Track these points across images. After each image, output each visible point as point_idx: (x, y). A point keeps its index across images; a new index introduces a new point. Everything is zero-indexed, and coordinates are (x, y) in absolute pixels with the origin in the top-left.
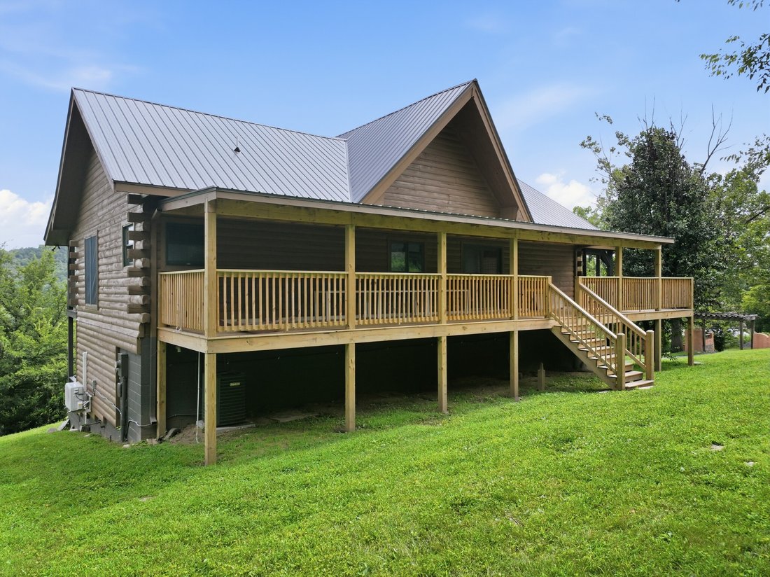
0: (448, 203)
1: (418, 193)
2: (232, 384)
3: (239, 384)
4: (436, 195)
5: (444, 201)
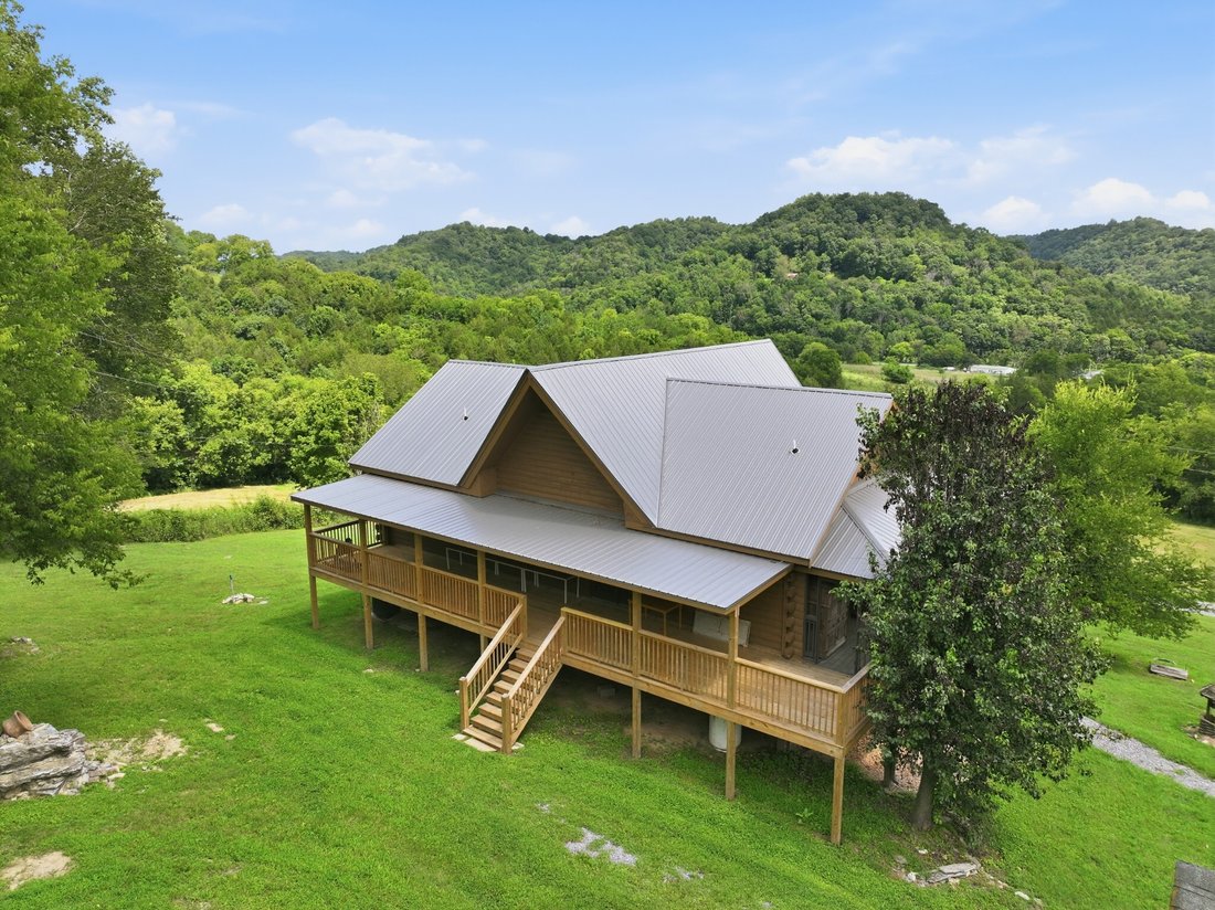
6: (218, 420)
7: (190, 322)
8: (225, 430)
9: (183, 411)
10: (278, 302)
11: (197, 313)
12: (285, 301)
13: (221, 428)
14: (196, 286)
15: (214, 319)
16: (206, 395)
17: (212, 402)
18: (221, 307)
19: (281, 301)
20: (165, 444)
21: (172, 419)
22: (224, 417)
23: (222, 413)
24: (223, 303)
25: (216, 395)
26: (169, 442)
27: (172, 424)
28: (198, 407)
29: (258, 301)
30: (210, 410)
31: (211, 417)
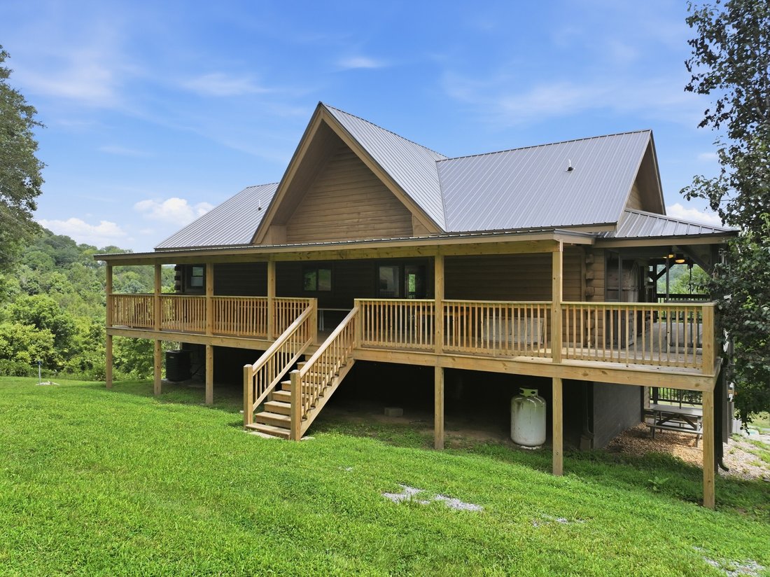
0: (358, 221)
4: (346, 216)
5: (354, 220)
6: (80, 345)
7: (72, 296)
8: (84, 351)
9: (54, 336)
10: (134, 284)
11: (78, 291)
12: (139, 283)
13: (81, 350)
14: (80, 275)
15: (89, 294)
16: (73, 327)
17: (77, 333)
18: (95, 287)
19: (136, 283)
20: (38, 359)
21: (45, 341)
22: (85, 343)
23: (84, 340)
24: (97, 284)
25: (81, 328)
26: (41, 358)
27: (45, 344)
28: (66, 336)
29: (121, 283)
30: (75, 337)
31: (76, 343)
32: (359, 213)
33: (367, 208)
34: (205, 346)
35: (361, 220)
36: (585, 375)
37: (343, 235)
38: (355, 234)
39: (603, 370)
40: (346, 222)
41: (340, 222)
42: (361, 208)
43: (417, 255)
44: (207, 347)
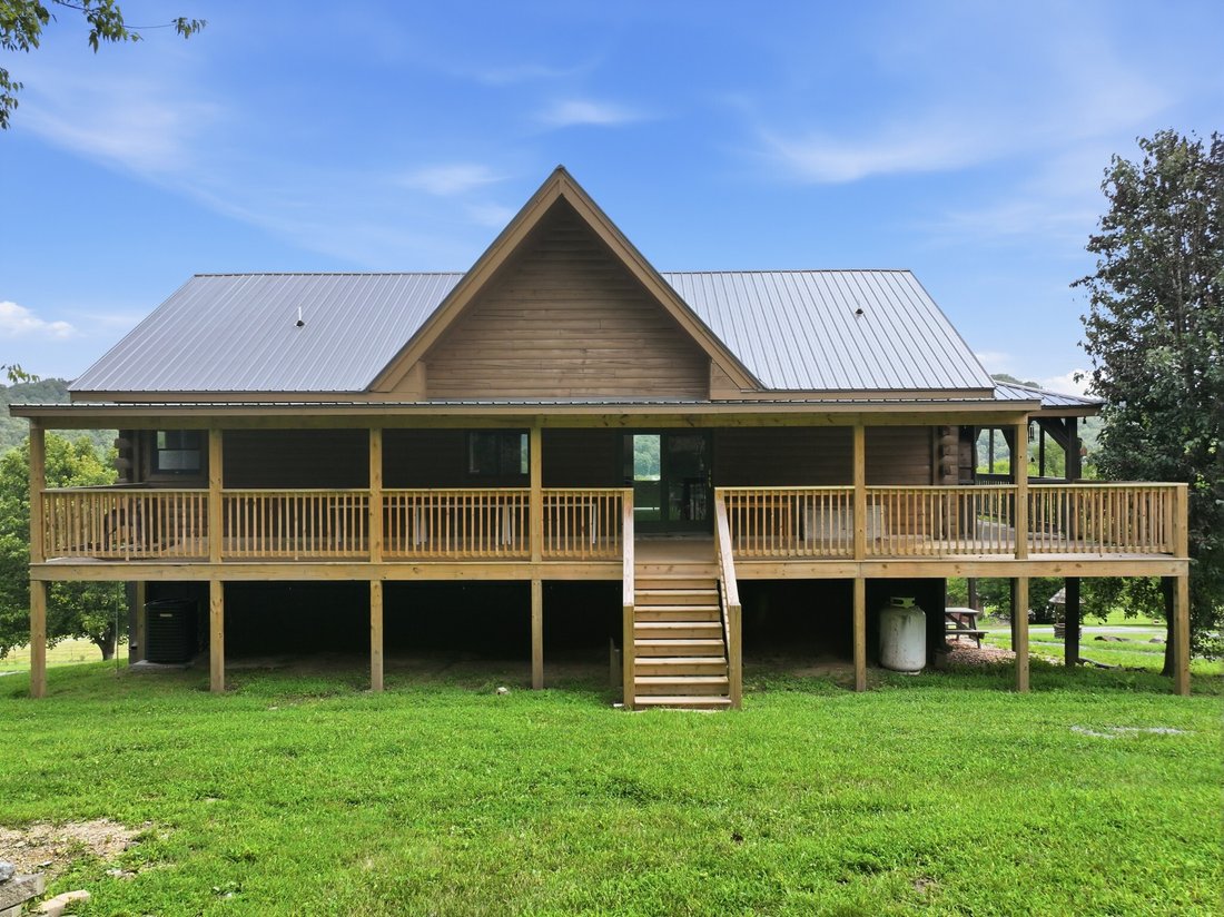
0: (583, 363)
1: (520, 353)
2: (162, 615)
3: (170, 615)
4: (557, 352)
5: (575, 361)
32: (585, 350)
33: (600, 343)
34: (368, 583)
35: (588, 361)
36: (1057, 570)
37: (551, 383)
38: (577, 383)
39: (1078, 564)
40: (559, 362)
41: (545, 362)
42: (587, 343)
43: (828, 424)
44: (372, 585)
